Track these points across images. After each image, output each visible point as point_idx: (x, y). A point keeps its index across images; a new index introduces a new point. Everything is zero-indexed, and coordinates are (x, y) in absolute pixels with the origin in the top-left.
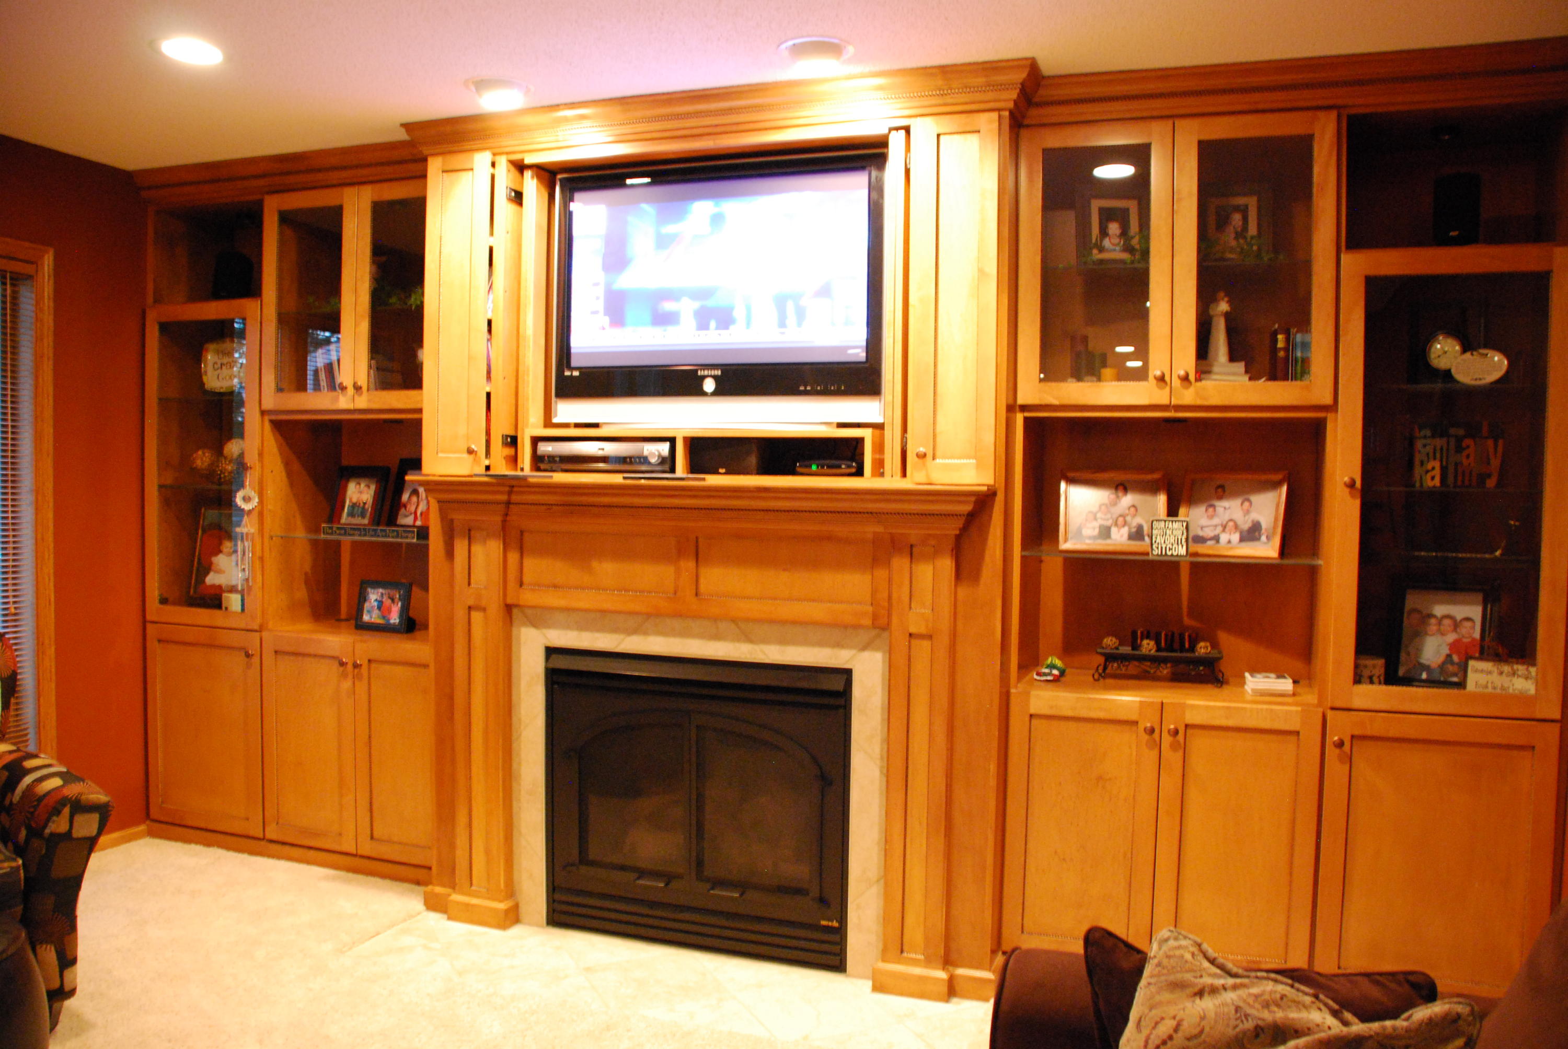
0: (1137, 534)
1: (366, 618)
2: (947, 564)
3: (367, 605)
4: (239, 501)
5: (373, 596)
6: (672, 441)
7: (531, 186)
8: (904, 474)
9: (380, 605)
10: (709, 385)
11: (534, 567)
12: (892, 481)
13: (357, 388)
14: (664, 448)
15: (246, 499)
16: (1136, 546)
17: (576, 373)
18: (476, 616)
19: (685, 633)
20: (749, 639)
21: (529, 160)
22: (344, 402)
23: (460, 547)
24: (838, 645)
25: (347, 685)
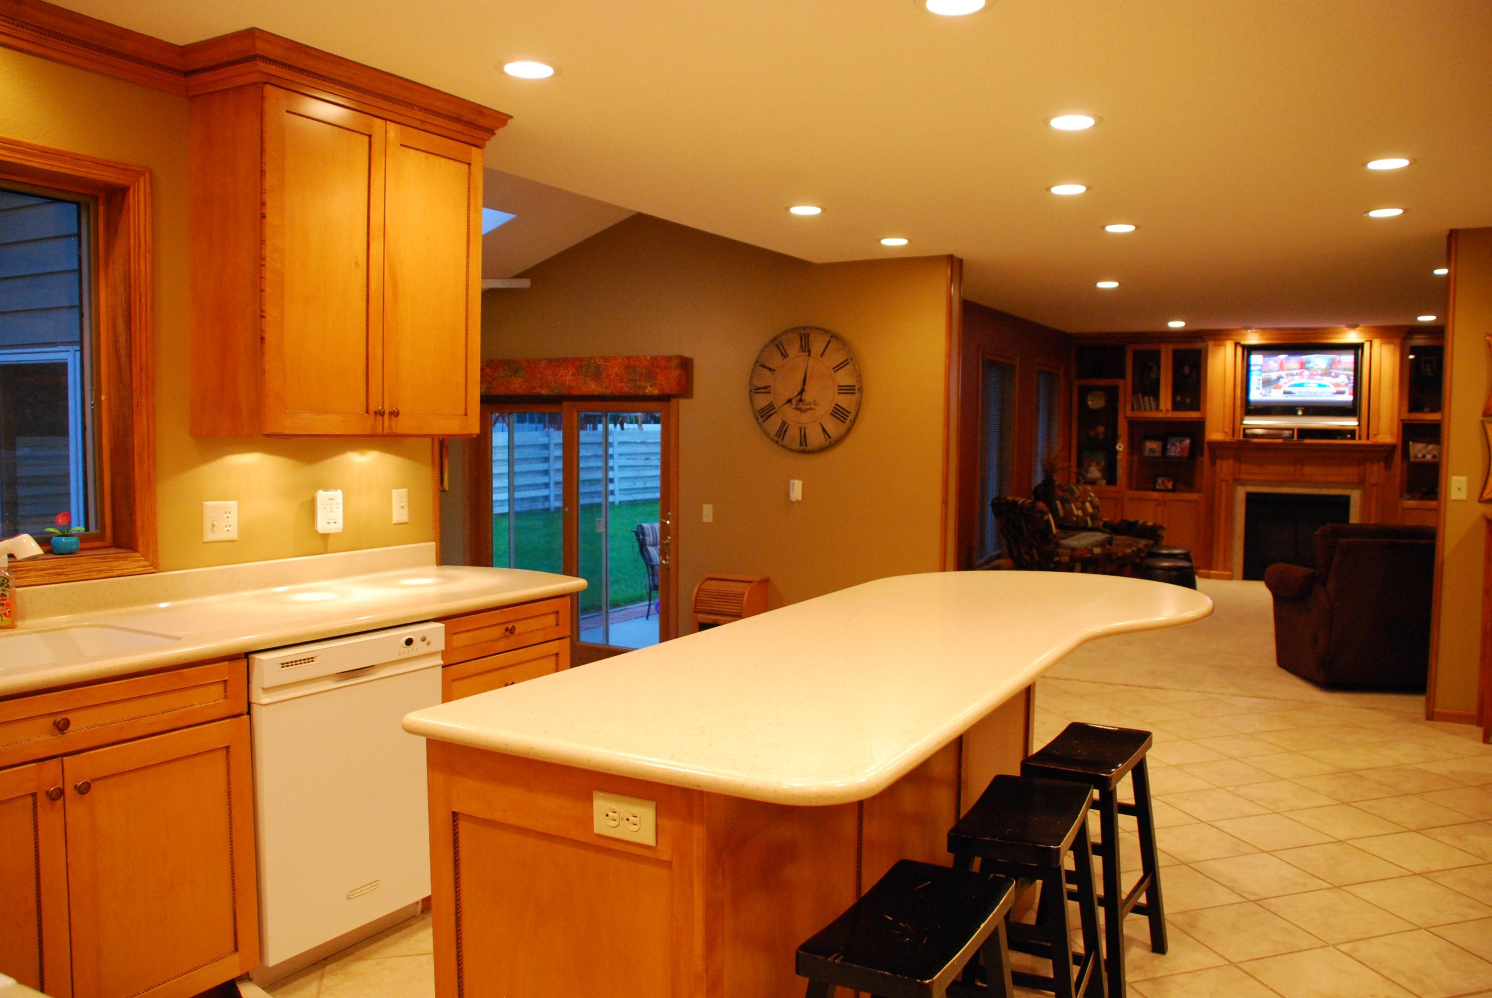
0: (1434, 457)
1: (1157, 487)
2: (1382, 464)
3: (1157, 484)
4: (1117, 447)
5: (1160, 481)
6: (1292, 429)
7: (1239, 350)
8: (1368, 438)
9: (1163, 483)
10: (1300, 413)
11: (1244, 467)
12: (1364, 441)
13: (1167, 411)
14: (1291, 432)
15: (1120, 447)
16: (1435, 460)
17: (1253, 408)
18: (1224, 484)
19: (1295, 486)
20: (1317, 487)
21: (1243, 342)
22: (1160, 415)
23: (1218, 462)
24: (1346, 488)
25: (1159, 509)
